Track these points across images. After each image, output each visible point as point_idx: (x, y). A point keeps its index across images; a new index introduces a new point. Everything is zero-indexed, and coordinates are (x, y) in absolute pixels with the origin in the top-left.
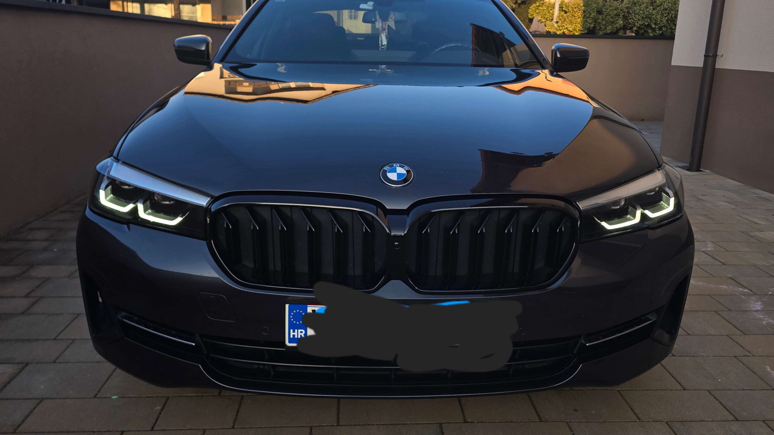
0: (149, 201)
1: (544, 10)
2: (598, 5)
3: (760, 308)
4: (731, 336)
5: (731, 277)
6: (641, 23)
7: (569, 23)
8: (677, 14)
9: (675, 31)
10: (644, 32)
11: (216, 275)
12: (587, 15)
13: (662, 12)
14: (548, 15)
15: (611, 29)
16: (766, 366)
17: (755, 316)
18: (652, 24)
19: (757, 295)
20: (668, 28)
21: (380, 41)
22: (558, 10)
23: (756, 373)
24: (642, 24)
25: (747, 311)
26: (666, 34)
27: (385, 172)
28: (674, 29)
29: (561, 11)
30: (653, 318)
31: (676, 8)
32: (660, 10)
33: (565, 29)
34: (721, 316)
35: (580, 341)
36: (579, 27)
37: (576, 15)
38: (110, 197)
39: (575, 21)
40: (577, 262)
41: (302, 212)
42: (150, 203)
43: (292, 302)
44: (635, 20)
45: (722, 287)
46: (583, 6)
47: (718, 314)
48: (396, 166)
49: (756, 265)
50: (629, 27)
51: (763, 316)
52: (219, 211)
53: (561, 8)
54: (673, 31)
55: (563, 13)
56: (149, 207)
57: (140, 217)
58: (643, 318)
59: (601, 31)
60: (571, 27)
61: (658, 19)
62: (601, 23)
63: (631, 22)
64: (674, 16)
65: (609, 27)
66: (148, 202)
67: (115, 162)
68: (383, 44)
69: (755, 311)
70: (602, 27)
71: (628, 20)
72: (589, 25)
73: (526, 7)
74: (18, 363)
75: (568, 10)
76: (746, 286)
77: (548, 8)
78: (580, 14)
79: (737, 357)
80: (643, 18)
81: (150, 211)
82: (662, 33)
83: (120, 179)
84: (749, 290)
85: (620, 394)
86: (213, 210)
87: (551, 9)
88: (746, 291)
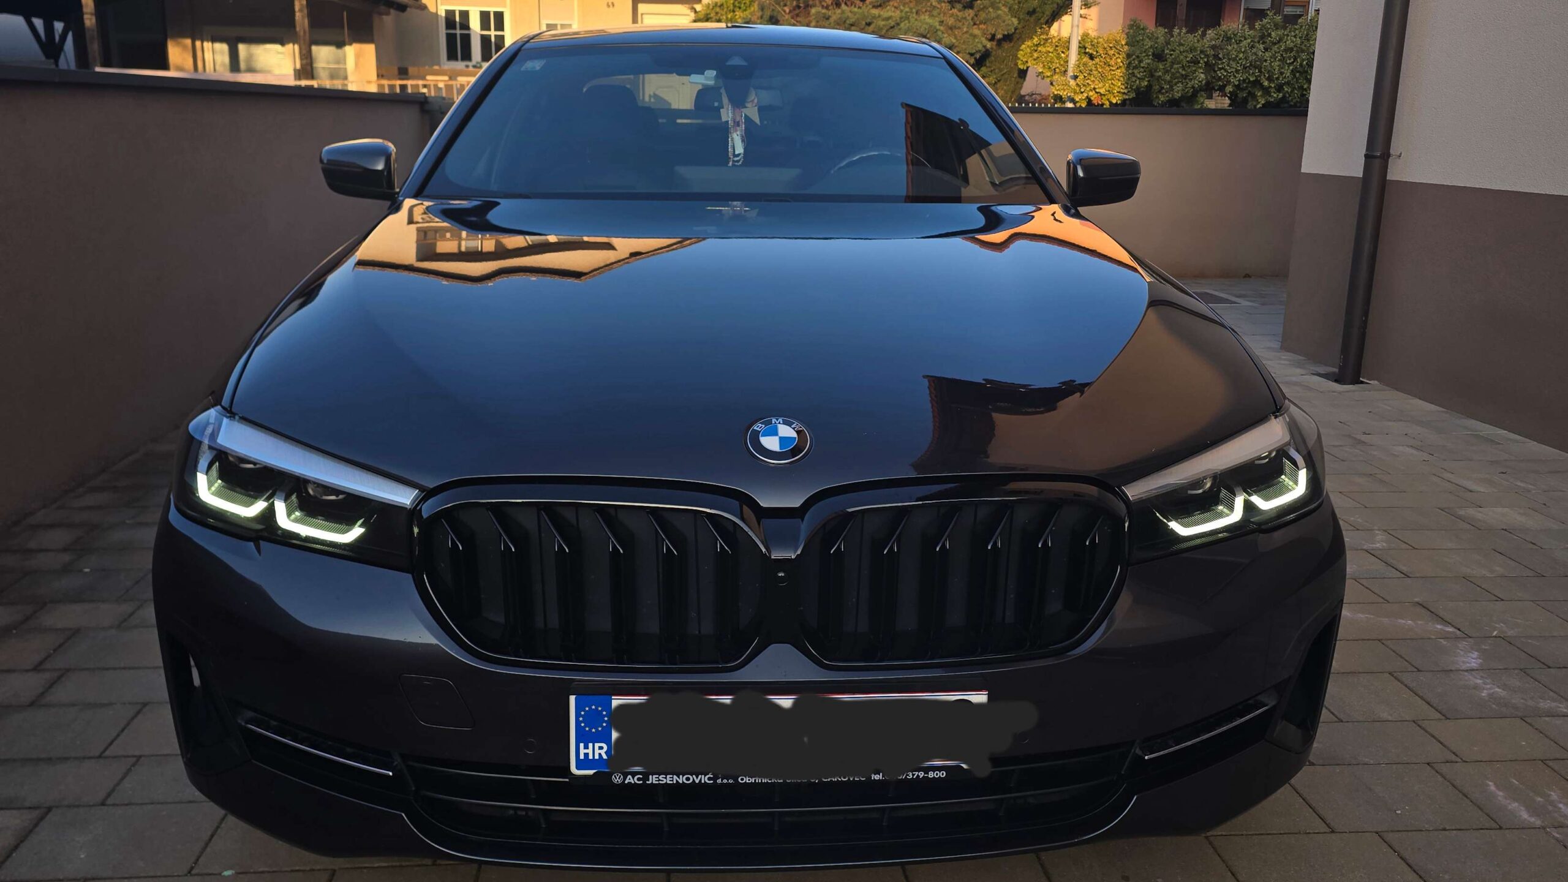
0: (296, 494)
1: (1050, 52)
2: (1156, 43)
3: (1475, 665)
4: (1420, 723)
5: (1420, 603)
6: (1242, 78)
7: (1098, 79)
8: (1313, 59)
9: (1309, 93)
10: (1248, 96)
11: (433, 641)
12: (1134, 63)
13: (1282, 55)
14: (1056, 63)
15: (1183, 90)
16: (1487, 782)
17: (1467, 681)
18: (1264, 79)
19: (1470, 637)
20: (1295, 88)
21: (729, 147)
22: (1077, 52)
23: (1469, 796)
24: (1244, 80)
25: (1451, 670)
26: (1290, 98)
27: (756, 436)
28: (1306, 90)
29: (1083, 54)
30: (1270, 701)
31: (1310, 46)
32: (1279, 52)
33: (1091, 90)
34: (1402, 683)
35: (1133, 751)
36: (1119, 86)
37: (1112, 62)
38: (216, 485)
39: (1111, 75)
40: (1125, 601)
41: (598, 515)
42: (297, 497)
43: (583, 691)
44: (1229, 71)
45: (1404, 624)
46: (1125, 45)
47: (1396, 678)
48: (777, 422)
49: (1469, 577)
50: (1217, 85)
51: (1480, 679)
52: (436, 517)
53: (1082, 48)
54: (1305, 93)
55: (1086, 59)
56: (296, 505)
57: (280, 528)
58: (1250, 702)
59: (1163, 94)
60: (1104, 86)
61: (1274, 70)
62: (1162, 78)
63: (1221, 77)
64: (1306, 63)
65: (1178, 87)
66: (294, 497)
67: (227, 417)
68: (737, 153)
69: (1467, 671)
70: (1165, 87)
71: (1215, 72)
72: (1138, 82)
73: (1013, 47)
74: (30, 808)
75: (1097, 52)
76: (1448, 620)
77: (1057, 48)
78: (1119, 60)
79: (1432, 764)
80: (1245, 68)
81: (298, 514)
82: (1284, 97)
83: (236, 452)
84: (1455, 628)
85: (1211, 843)
86: (425, 515)
87: (1062, 50)
88: (1451, 629)
